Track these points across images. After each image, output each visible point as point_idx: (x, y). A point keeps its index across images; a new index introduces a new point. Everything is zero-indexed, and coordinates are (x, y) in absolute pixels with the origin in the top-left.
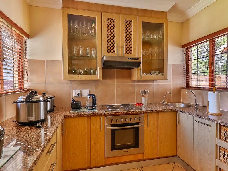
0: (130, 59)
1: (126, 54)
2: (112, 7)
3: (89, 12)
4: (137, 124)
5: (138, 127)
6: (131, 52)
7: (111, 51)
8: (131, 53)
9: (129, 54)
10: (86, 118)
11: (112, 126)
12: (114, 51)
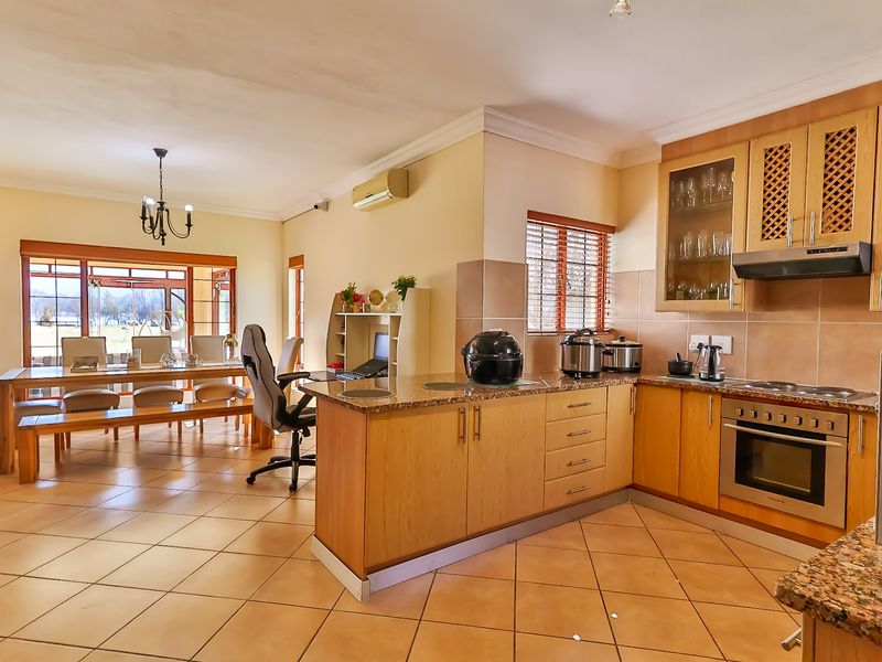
0: (816, 251)
1: (829, 234)
2: (784, 113)
3: (718, 151)
4: (823, 437)
5: (824, 447)
6: (846, 226)
7: (773, 234)
8: (847, 230)
9: (841, 233)
10: (679, 392)
11: (740, 423)
12: (783, 233)
